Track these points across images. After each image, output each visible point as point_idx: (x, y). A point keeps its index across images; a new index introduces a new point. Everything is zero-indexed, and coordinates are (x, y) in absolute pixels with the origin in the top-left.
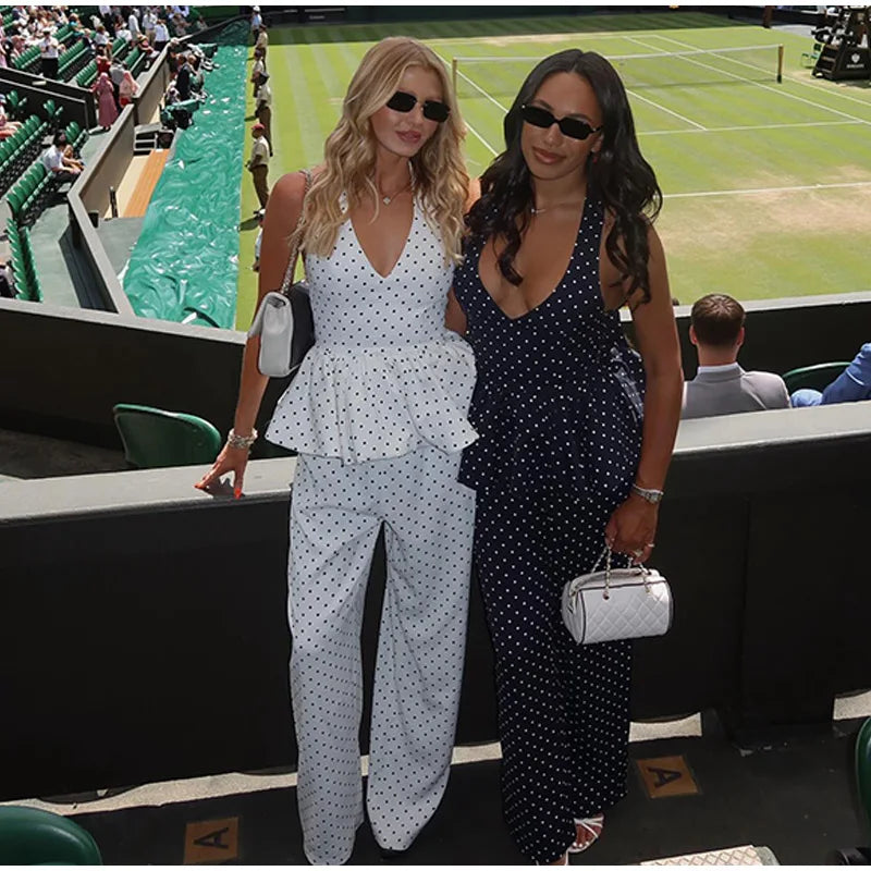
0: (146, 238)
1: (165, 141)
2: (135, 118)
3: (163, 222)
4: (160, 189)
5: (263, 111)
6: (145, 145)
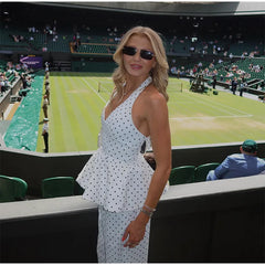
0: (12, 126)
1: (19, 100)
2: (11, 93)
4: (17, 112)
6: (13, 101)
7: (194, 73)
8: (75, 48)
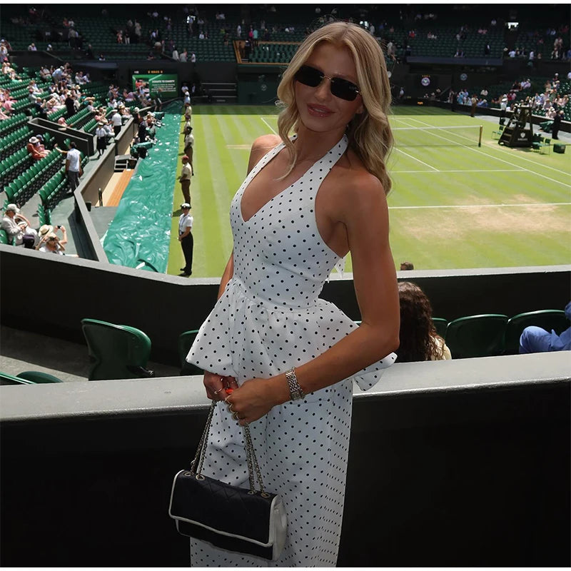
0: (118, 219)
1: (132, 165)
2: (116, 151)
3: (129, 210)
4: (128, 191)
5: (188, 150)
6: (121, 166)
7: (510, 103)
8: (246, 52)
